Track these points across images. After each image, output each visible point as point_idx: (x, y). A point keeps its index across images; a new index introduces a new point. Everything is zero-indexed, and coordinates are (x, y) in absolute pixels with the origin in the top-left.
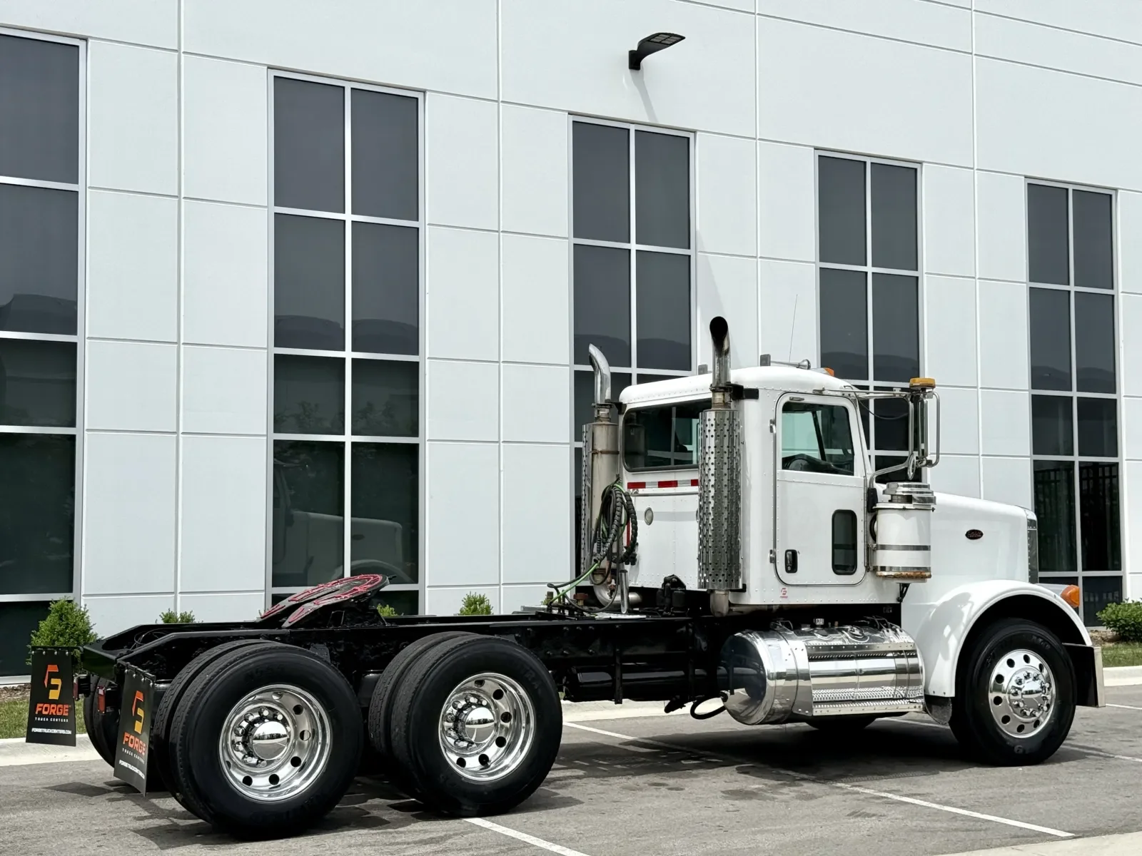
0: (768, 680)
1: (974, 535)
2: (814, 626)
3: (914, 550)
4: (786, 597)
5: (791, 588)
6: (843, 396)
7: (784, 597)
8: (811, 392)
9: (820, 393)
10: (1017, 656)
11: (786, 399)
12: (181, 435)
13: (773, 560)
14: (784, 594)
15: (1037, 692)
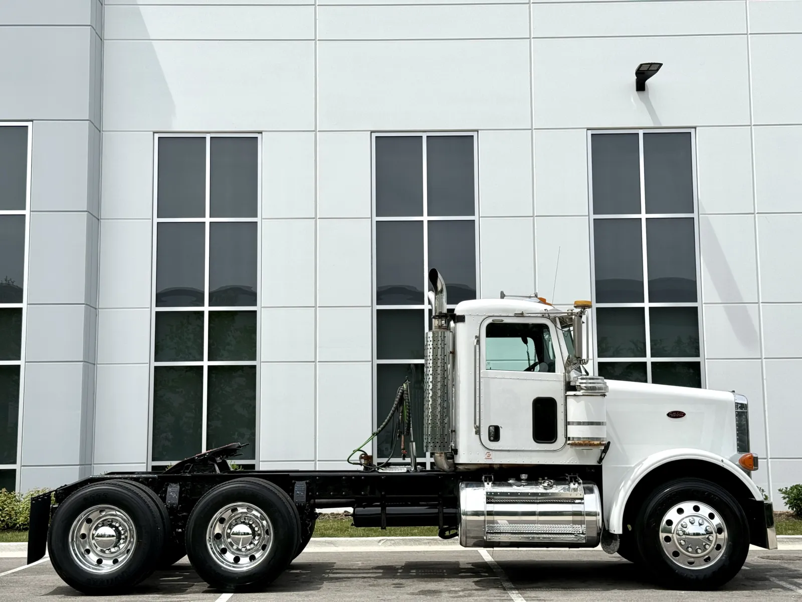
0: (462, 516)
1: (676, 415)
2: (519, 479)
3: (588, 425)
4: (491, 459)
5: (494, 452)
6: (543, 316)
7: (489, 457)
8: (513, 315)
9: (521, 315)
10: (688, 506)
11: (490, 321)
12: (318, 363)
13: (478, 432)
14: (488, 456)
15: (703, 535)
